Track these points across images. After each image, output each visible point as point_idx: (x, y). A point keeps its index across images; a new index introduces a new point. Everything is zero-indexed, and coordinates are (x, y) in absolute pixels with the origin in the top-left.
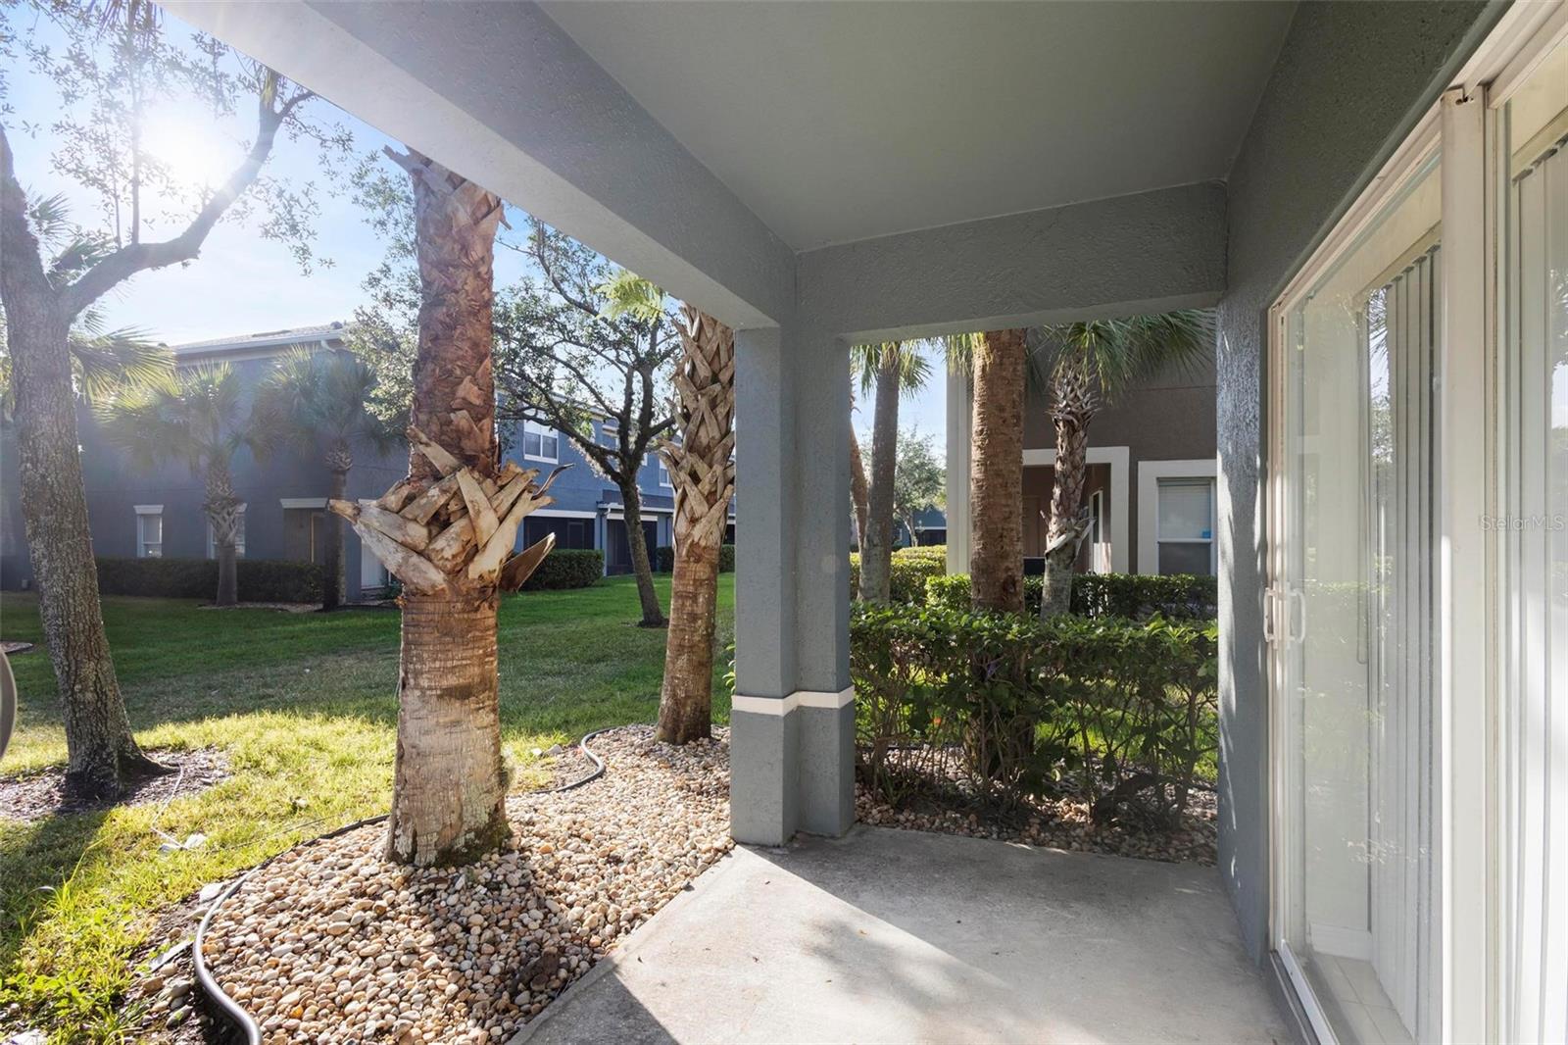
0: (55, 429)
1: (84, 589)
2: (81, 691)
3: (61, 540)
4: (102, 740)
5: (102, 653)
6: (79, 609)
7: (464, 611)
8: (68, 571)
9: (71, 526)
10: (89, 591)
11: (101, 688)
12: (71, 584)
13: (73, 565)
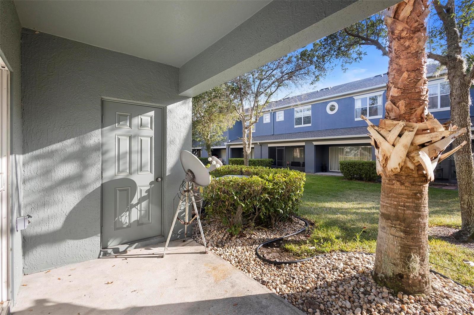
0: (459, 120)
1: (466, 171)
2: (463, 204)
3: (459, 155)
4: (468, 222)
5: (471, 193)
6: (463, 177)
7: (388, 184)
8: (460, 164)
9: (462, 150)
10: (467, 172)
11: (470, 205)
12: (461, 169)
13: (462, 163)
